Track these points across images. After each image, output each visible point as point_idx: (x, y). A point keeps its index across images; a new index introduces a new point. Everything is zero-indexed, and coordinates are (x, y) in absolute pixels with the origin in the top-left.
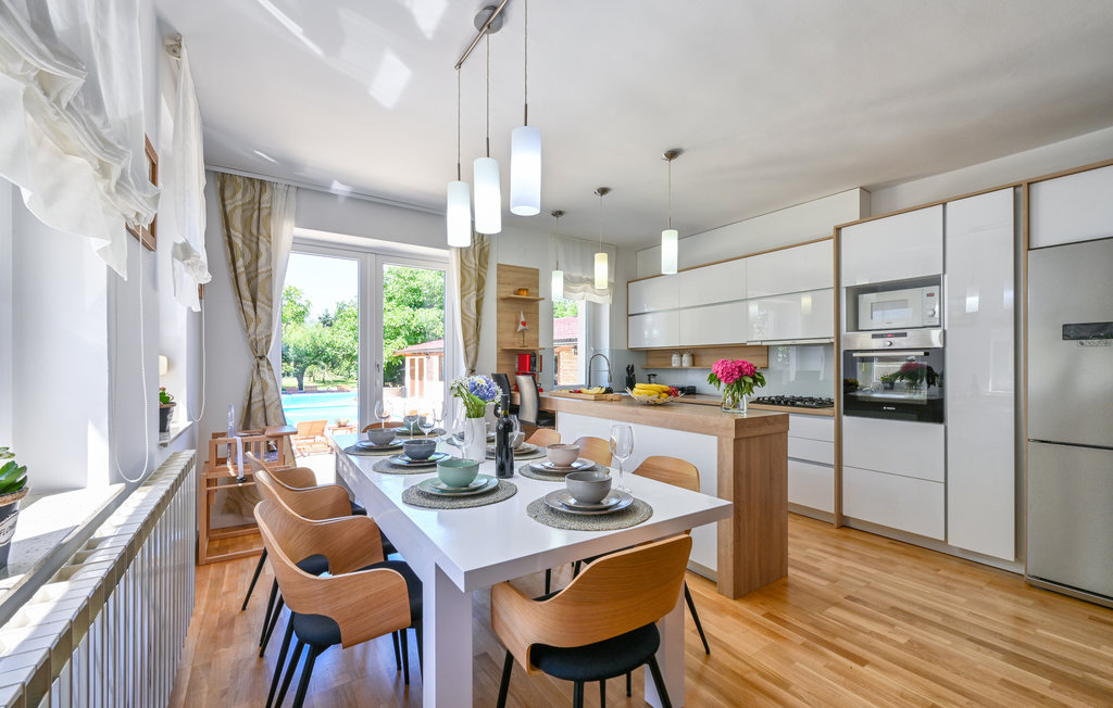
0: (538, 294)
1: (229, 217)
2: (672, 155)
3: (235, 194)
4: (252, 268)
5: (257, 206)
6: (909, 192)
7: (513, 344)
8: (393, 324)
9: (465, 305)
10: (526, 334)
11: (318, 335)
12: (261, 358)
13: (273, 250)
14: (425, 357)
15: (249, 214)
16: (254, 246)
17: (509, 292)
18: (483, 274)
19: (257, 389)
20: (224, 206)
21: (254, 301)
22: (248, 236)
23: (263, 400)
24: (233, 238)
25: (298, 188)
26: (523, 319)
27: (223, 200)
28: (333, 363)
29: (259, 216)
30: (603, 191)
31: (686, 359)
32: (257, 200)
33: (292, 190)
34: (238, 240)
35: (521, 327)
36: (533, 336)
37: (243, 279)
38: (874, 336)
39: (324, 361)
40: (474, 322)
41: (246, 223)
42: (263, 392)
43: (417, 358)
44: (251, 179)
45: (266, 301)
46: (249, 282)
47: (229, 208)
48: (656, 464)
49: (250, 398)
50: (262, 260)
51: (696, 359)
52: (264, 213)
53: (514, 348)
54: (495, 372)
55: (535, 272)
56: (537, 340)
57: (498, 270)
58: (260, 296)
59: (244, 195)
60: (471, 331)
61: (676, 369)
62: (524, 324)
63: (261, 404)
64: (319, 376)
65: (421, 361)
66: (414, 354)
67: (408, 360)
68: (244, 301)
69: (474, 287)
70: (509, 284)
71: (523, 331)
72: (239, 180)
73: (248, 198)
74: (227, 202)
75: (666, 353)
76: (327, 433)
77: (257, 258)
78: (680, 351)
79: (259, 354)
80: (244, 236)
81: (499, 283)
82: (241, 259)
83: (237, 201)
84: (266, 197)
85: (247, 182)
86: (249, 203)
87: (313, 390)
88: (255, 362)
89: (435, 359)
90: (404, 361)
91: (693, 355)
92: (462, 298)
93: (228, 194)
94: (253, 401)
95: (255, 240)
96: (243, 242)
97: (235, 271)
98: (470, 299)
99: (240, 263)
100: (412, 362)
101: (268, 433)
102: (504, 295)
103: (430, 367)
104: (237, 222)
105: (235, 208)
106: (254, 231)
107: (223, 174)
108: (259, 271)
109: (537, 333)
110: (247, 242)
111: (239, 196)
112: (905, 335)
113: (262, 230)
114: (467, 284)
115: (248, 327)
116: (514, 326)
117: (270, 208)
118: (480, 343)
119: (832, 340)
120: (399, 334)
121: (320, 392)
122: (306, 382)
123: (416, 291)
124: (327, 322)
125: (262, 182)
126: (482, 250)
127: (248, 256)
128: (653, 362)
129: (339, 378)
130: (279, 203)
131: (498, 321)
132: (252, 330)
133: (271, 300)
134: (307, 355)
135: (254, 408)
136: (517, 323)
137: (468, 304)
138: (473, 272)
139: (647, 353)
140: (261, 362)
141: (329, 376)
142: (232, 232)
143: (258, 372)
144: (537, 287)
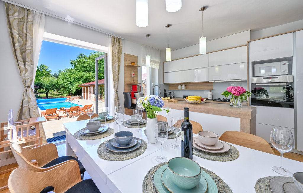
0: (137, 65)
1: (11, 23)
2: (204, 9)
3: (14, 13)
4: (24, 47)
5: (26, 20)
6: (266, 32)
7: (130, 82)
8: (78, 77)
9: (114, 67)
10: (134, 79)
11: (53, 80)
12: (28, 87)
13: (34, 40)
14: (88, 87)
15: (22, 23)
16: (24, 38)
17: (128, 63)
18: (119, 57)
19: (25, 101)
20: (8, 18)
21: (24, 62)
22: (21, 33)
23: (29, 106)
24: (13, 33)
25: (46, 15)
26: (133, 73)
27: (8, 15)
28: (58, 89)
29: (27, 25)
30: (169, 26)
31: (184, 87)
32: (26, 17)
33: (43, 16)
34: (16, 34)
35: (133, 76)
36: (136, 79)
37: (18, 52)
38: (264, 78)
39: (55, 88)
40: (117, 74)
41: (20, 28)
42: (28, 102)
43: (86, 87)
44: (23, 8)
45: (30, 62)
46: (22, 53)
47: (11, 19)
48: (230, 134)
49: (22, 105)
50: (28, 44)
51: (187, 87)
52: (29, 23)
53: (130, 83)
54: (124, 92)
55: (136, 57)
56: (137, 81)
57: (125, 55)
58: (27, 60)
59: (19, 15)
60: (116, 77)
61: (180, 90)
62: (134, 75)
63: (27, 108)
64: (53, 93)
65: (87, 88)
66: (85, 86)
67: (83, 88)
68: (19, 62)
69: (117, 61)
70: (128, 61)
71: (133, 77)
72: (16, 7)
73: (21, 16)
74: (10, 16)
75: (176, 85)
76: (57, 112)
77: (26, 43)
78: (181, 84)
79: (27, 85)
80: (19, 32)
81: (125, 60)
82: (17, 43)
83: (15, 17)
84: (30, 17)
85: (21, 9)
86: (22, 18)
87: (51, 98)
88: (25, 89)
89: (92, 88)
90: (81, 88)
91: (186, 86)
92: (113, 64)
93: (10, 13)
94: (23, 106)
95: (25, 35)
96: (19, 36)
97: (15, 48)
98: (116, 65)
99: (17, 44)
100: (84, 88)
101: (31, 122)
102: (127, 65)
103: (90, 90)
104: (15, 25)
105: (14, 19)
106: (25, 31)
107: (8, 3)
108: (27, 48)
109: (137, 78)
110: (21, 36)
111: (16, 14)
112: (277, 78)
113: (28, 30)
114: (115, 60)
115: (21, 74)
116: (130, 75)
117: (33, 22)
118: (119, 81)
119: (247, 80)
120: (80, 80)
121: (54, 98)
122: (49, 95)
123: (85, 67)
124: (56, 76)
125: (28, 10)
126: (119, 48)
127: (22, 42)
128: (171, 88)
129: (60, 93)
130: (37, 20)
131: (125, 74)
132: (23, 74)
133: (33, 62)
134: (50, 87)
135: (24, 109)
136: (131, 74)
137: (115, 67)
138: (117, 55)
139: (169, 85)
140: (28, 89)
141: (57, 93)
142: (13, 30)
143: (26, 93)
144: (137, 62)
